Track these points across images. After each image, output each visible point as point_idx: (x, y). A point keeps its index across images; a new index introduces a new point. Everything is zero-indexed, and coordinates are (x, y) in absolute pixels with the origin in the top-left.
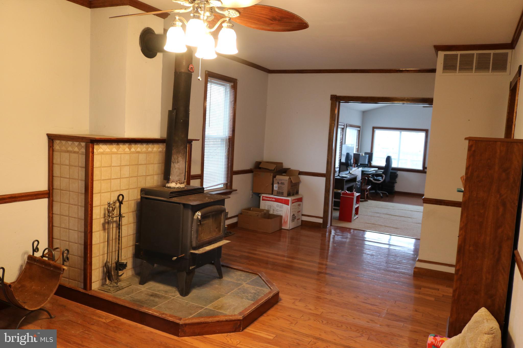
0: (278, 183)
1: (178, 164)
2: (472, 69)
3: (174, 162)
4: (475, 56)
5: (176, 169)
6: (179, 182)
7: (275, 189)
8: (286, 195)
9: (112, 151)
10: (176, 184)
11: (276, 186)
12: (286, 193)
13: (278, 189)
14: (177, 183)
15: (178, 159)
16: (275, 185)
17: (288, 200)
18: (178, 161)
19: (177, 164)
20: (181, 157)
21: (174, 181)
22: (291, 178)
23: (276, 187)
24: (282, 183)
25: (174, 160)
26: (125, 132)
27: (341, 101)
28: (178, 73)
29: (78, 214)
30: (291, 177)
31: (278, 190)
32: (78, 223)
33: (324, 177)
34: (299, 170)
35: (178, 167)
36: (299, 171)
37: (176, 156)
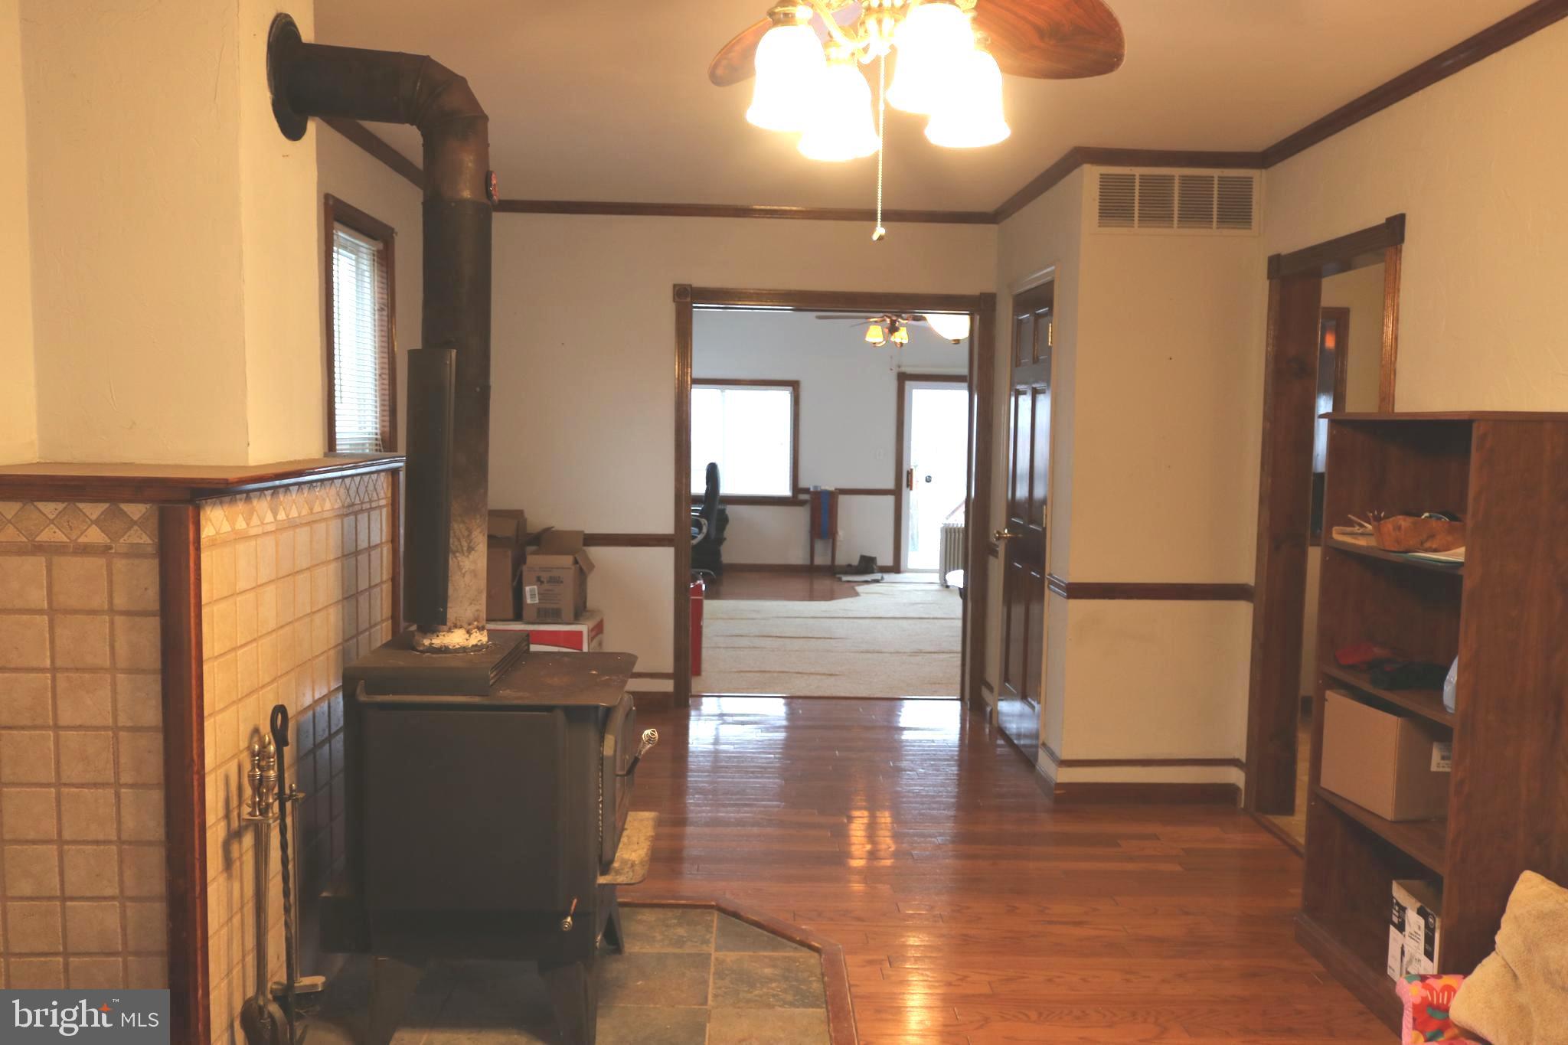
0: (539, 580)
1: (471, 557)
2: (1170, 217)
3: (457, 552)
4: (1177, 181)
5: (464, 575)
6: (476, 623)
7: (529, 601)
8: (572, 615)
9: (237, 528)
10: (469, 632)
11: (531, 591)
12: (568, 611)
13: (539, 599)
14: (472, 629)
15: (469, 536)
16: (527, 589)
17: (580, 633)
18: (472, 544)
19: (468, 557)
20: (479, 530)
21: (459, 624)
22: (579, 561)
23: (532, 596)
24: (555, 581)
25: (456, 543)
26: (249, 444)
27: (694, 305)
28: (453, 204)
29: (119, 822)
30: (576, 556)
31: (539, 603)
32: (121, 862)
33: (669, 546)
34: (583, 532)
35: (472, 568)
36: (585, 535)
37: (461, 526)
